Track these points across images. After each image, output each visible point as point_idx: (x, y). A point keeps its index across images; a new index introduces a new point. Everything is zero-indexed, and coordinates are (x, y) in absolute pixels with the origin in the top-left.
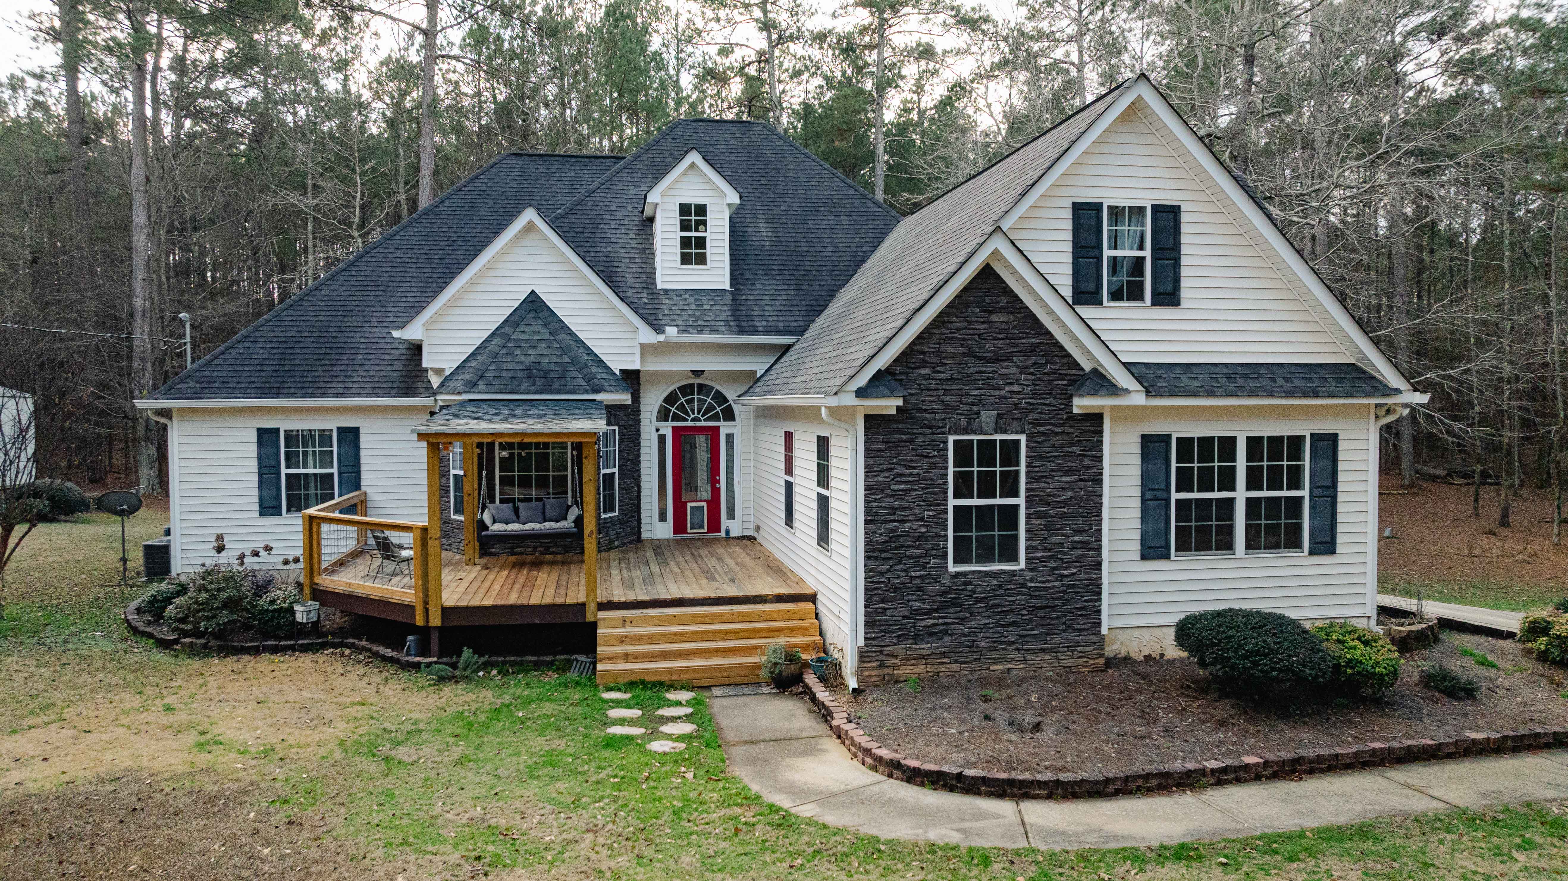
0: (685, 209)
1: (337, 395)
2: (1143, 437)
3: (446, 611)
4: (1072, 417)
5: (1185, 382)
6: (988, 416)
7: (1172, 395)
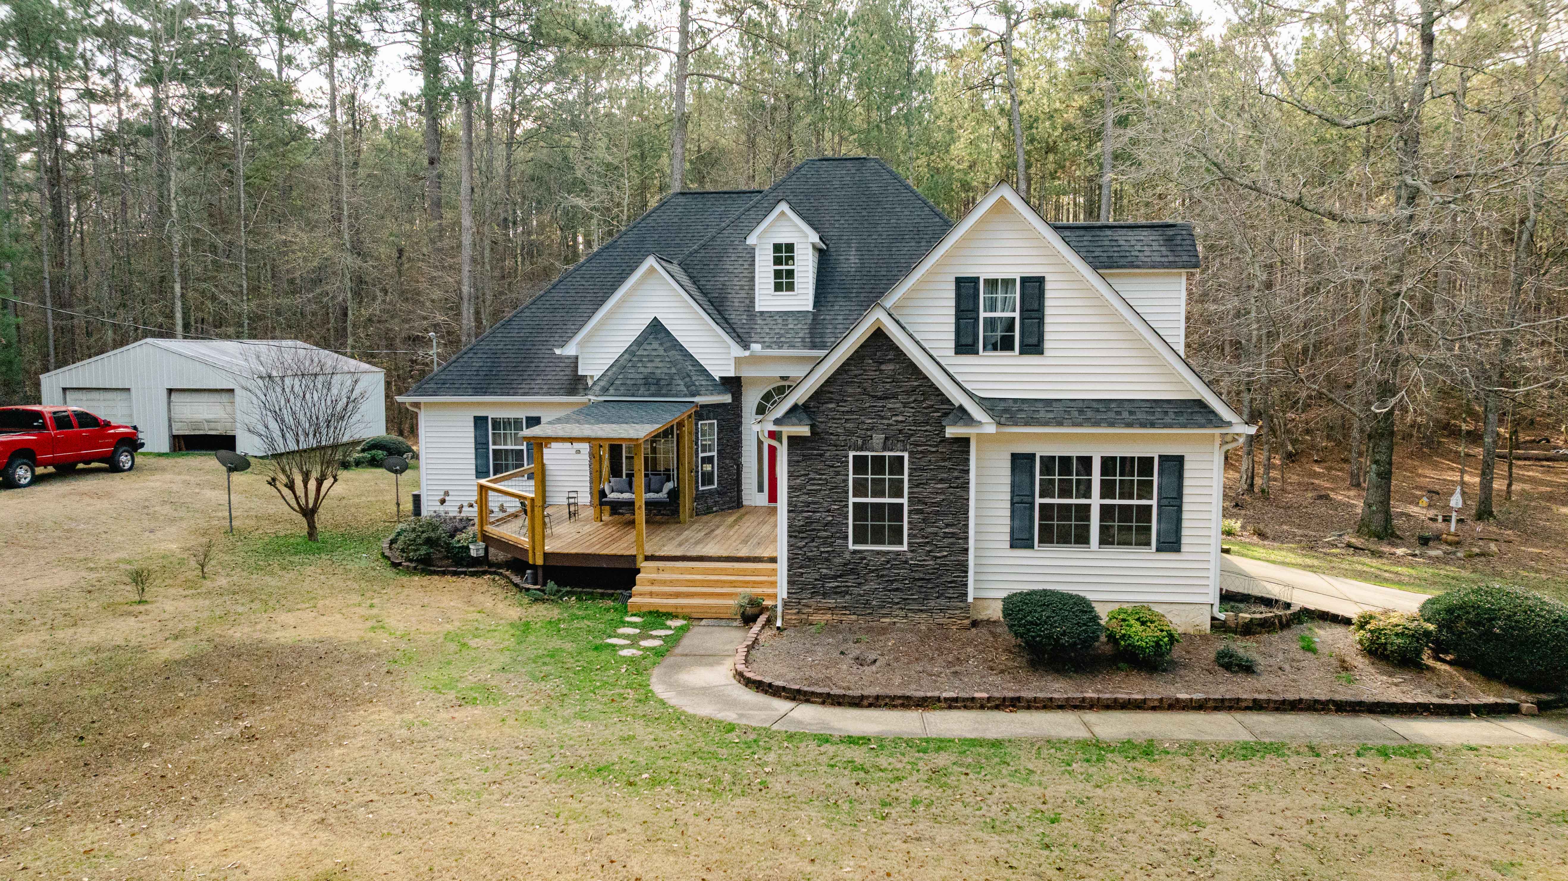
0: (777, 248)
1: (524, 394)
2: (1013, 455)
3: (546, 555)
4: (944, 440)
5: (1042, 414)
6: (878, 438)
7: (1026, 424)
